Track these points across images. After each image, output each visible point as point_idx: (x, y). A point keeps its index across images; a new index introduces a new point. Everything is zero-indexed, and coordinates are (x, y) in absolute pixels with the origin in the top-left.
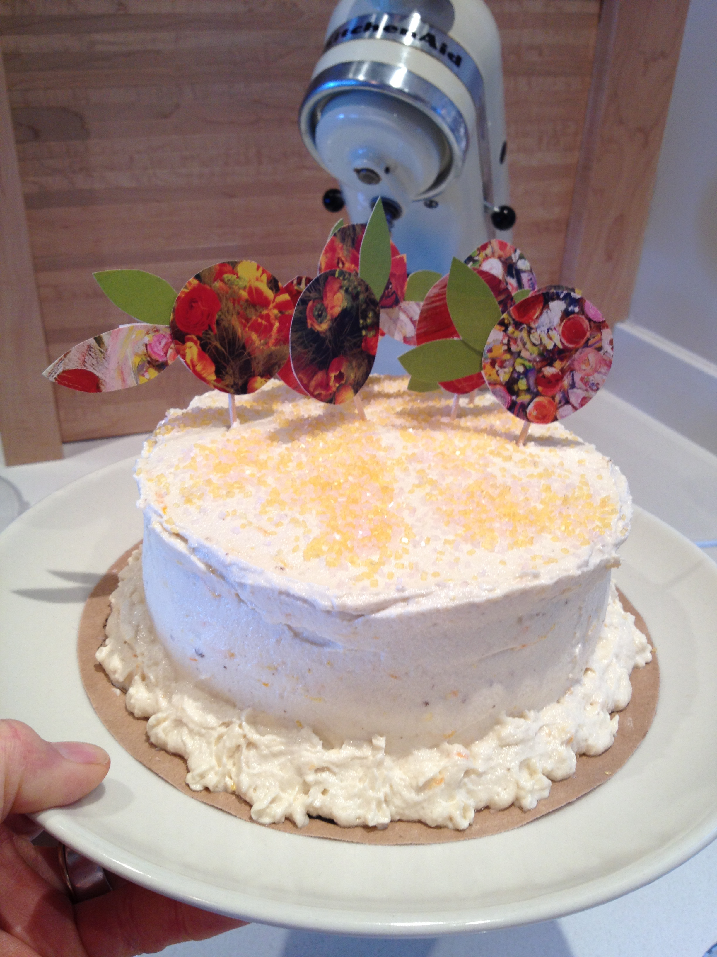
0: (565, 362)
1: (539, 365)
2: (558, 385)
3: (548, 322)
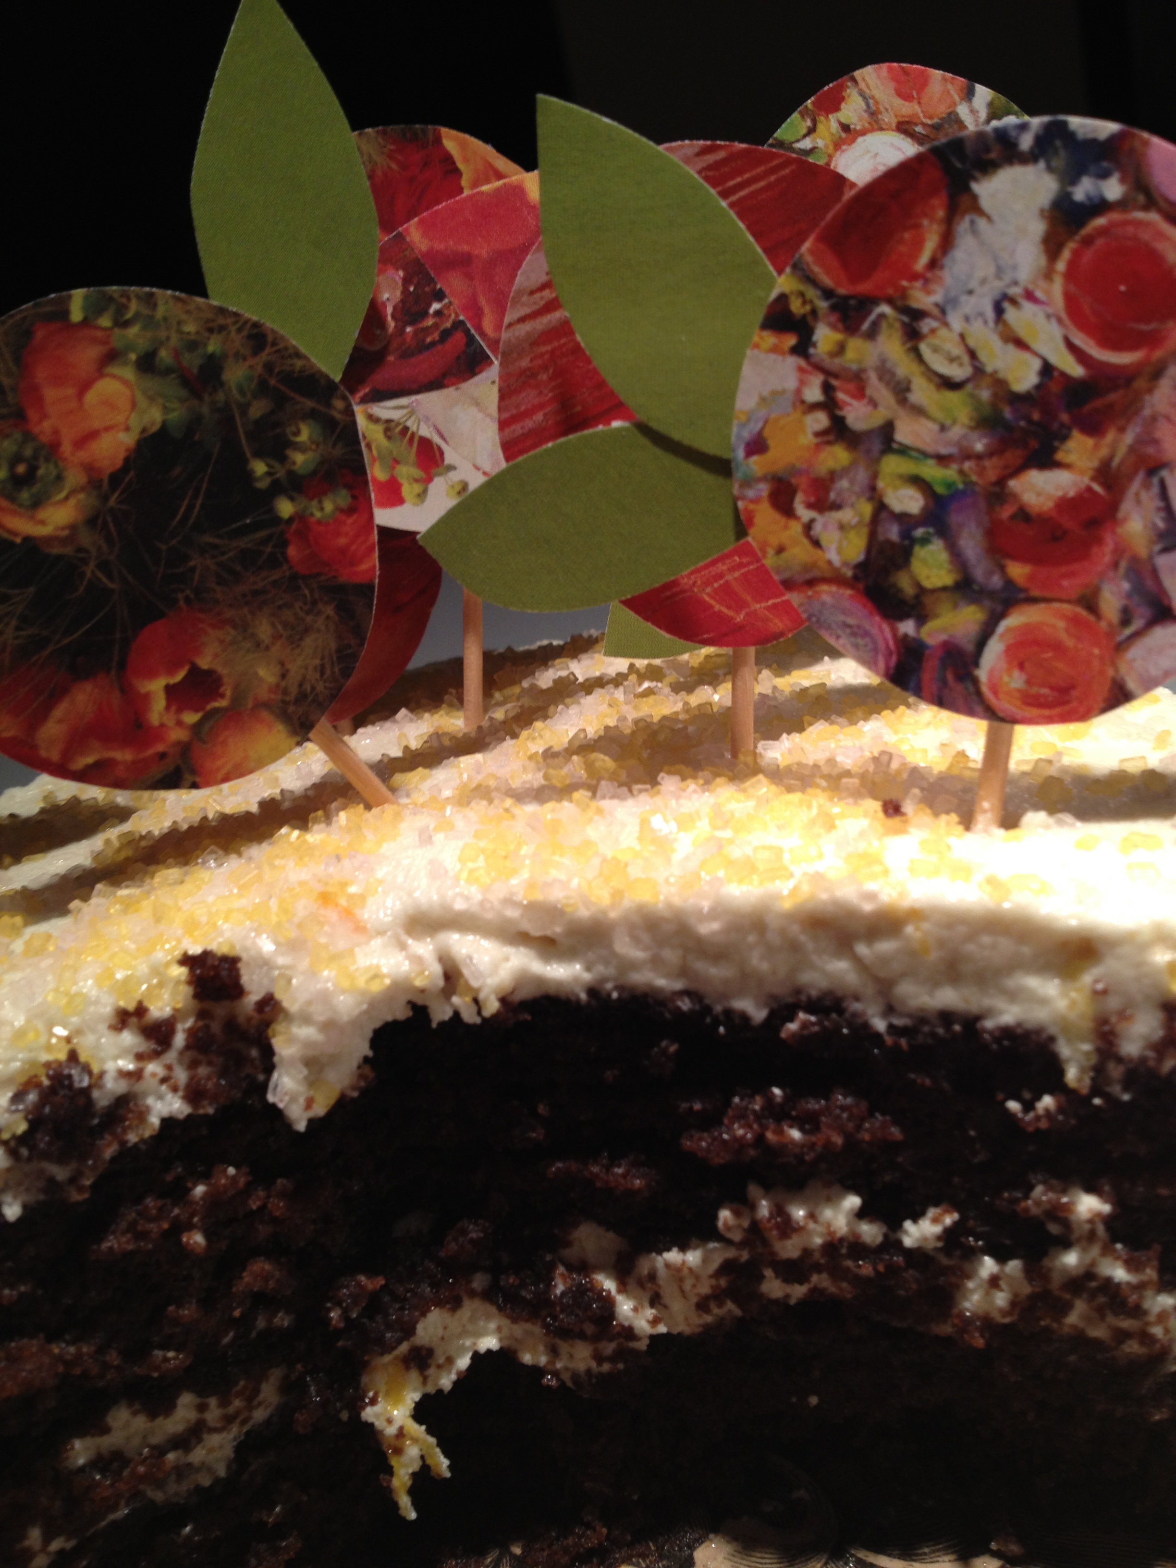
0: (1110, 436)
1: (992, 469)
2: (1099, 541)
3: (991, 270)
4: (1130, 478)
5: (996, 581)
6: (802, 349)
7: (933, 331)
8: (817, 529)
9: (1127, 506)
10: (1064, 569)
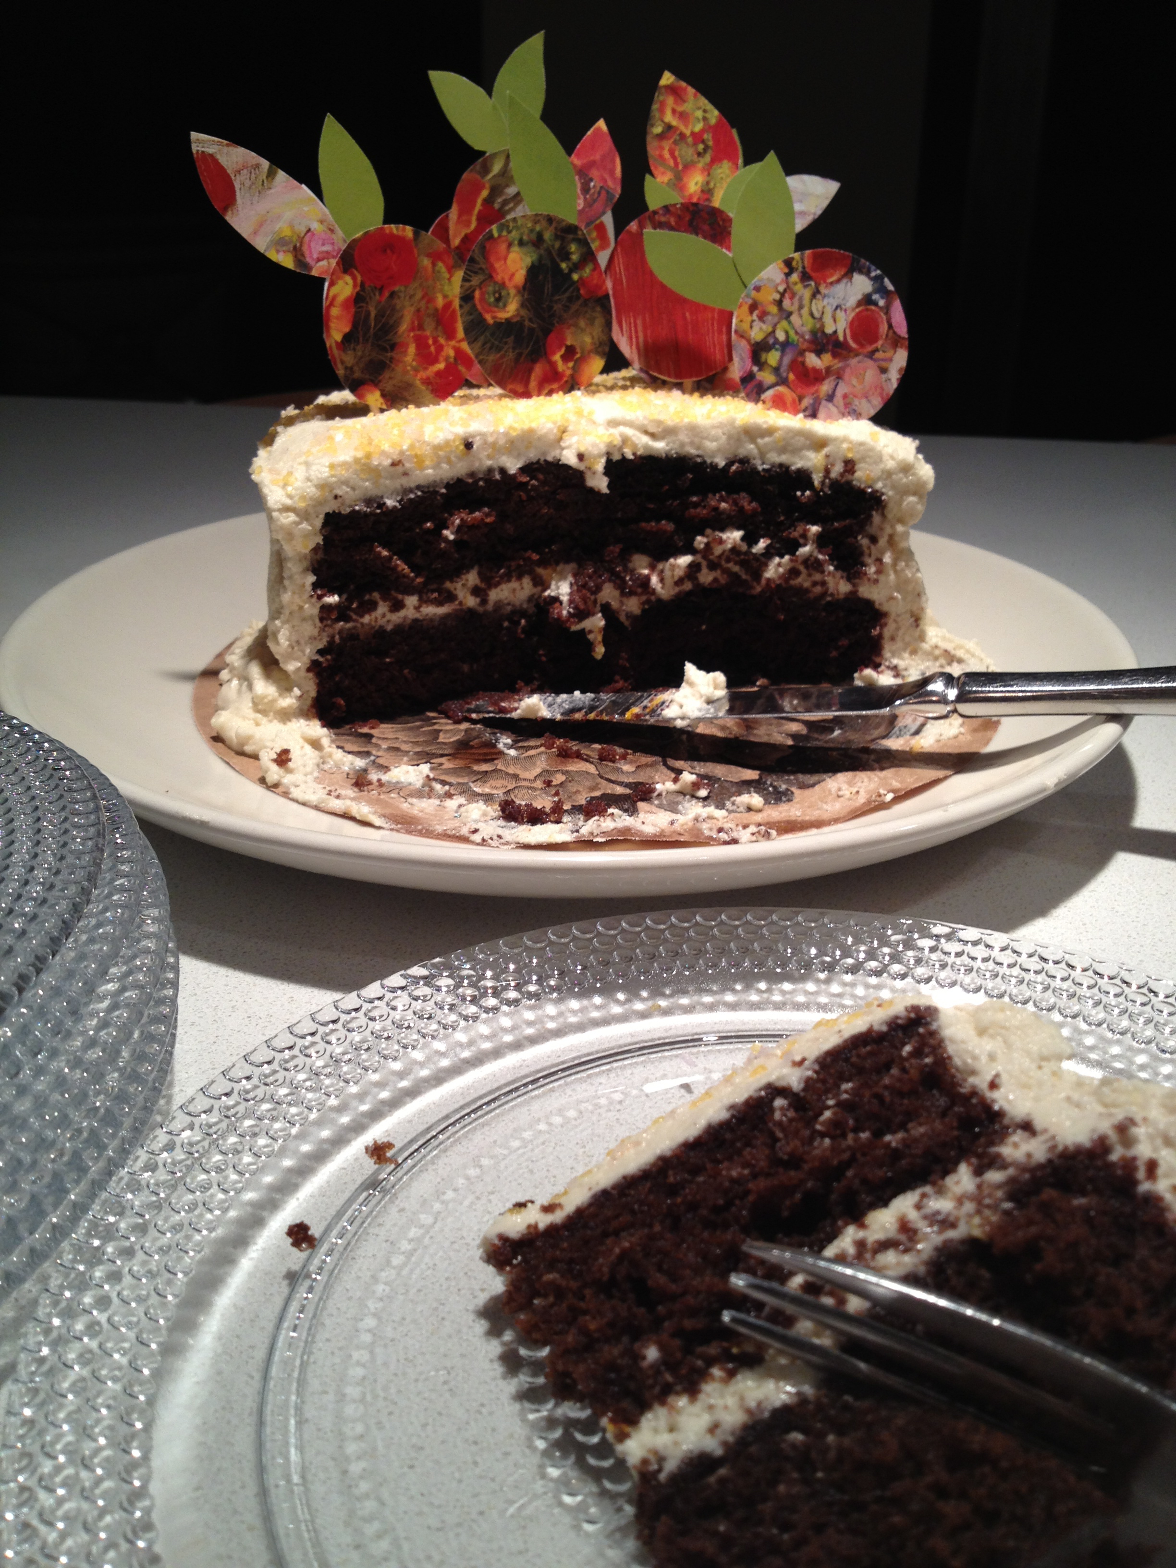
0: (836, 361)
1: (805, 345)
2: (814, 385)
3: (842, 297)
4: (832, 376)
5: (784, 375)
7: (819, 299)
8: (755, 324)
9: (826, 382)
10: (801, 385)
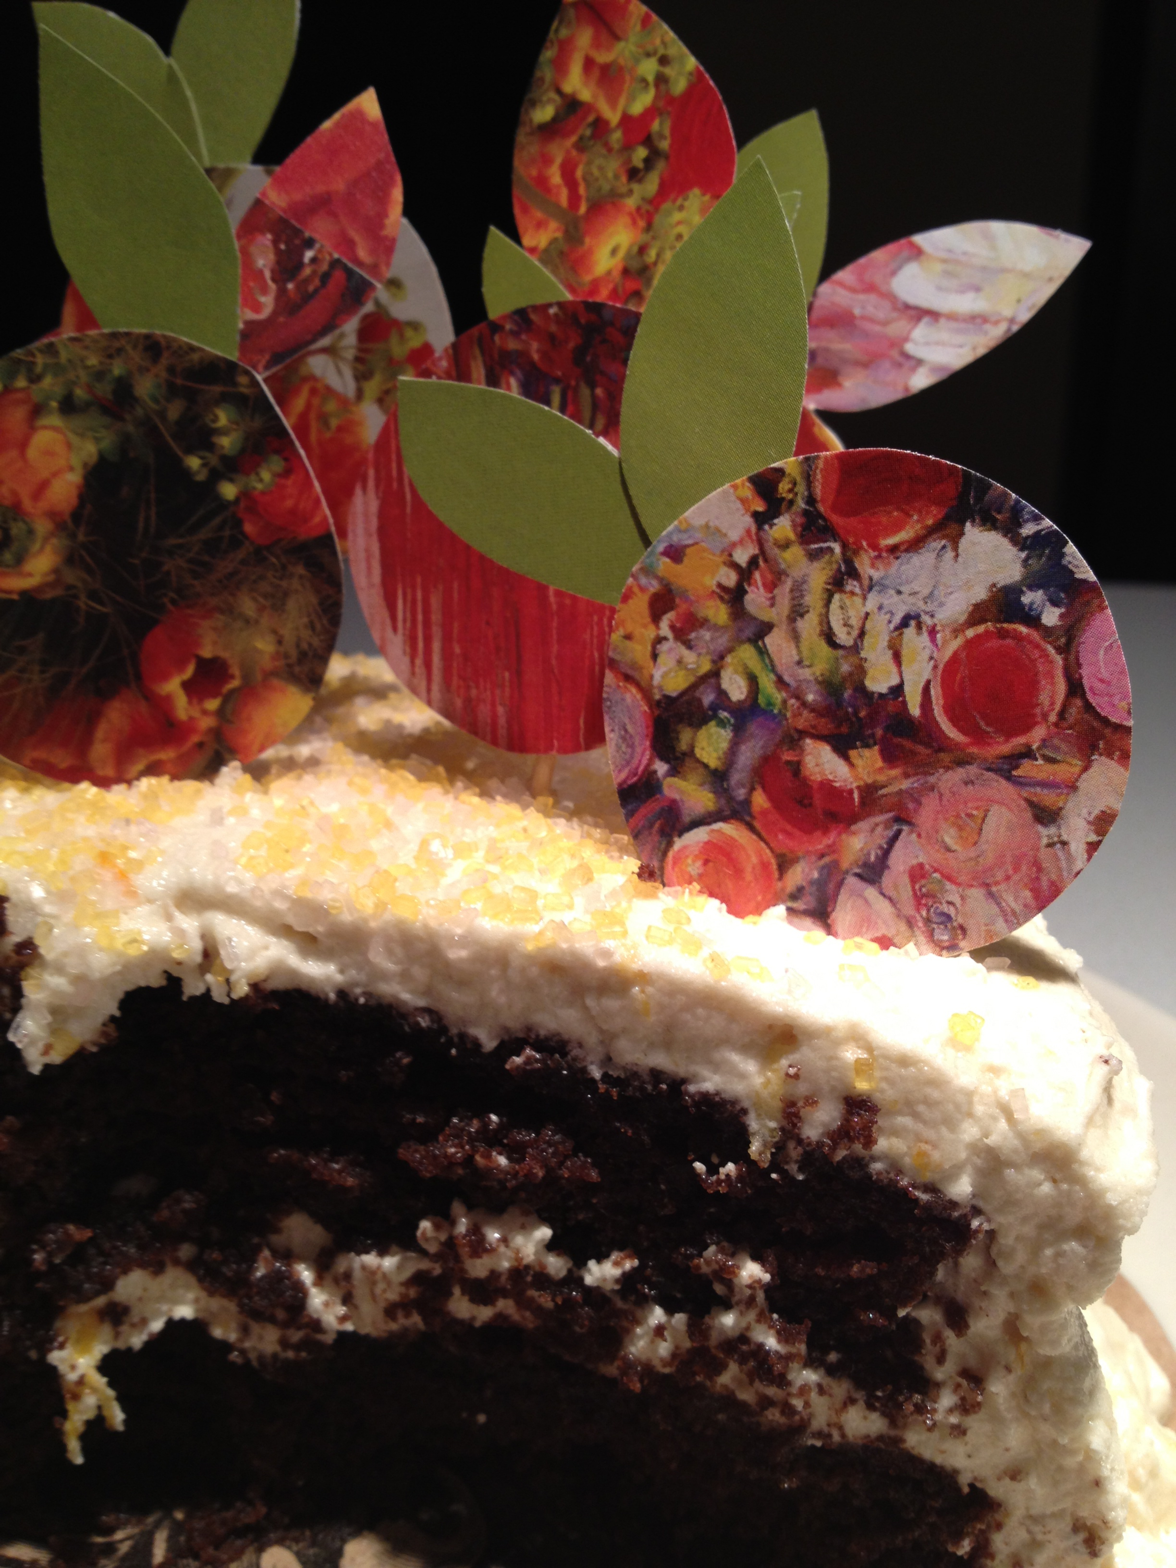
0: (894, 772)
1: (805, 720)
2: (826, 831)
3: (926, 592)
4: (881, 812)
5: (741, 793)
6: (762, 519)
7: (853, 593)
8: (664, 647)
9: (863, 826)
10: (789, 827)
